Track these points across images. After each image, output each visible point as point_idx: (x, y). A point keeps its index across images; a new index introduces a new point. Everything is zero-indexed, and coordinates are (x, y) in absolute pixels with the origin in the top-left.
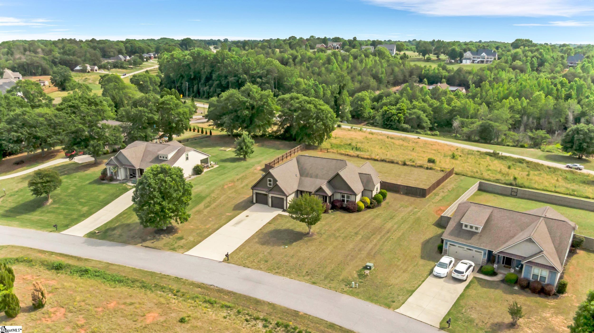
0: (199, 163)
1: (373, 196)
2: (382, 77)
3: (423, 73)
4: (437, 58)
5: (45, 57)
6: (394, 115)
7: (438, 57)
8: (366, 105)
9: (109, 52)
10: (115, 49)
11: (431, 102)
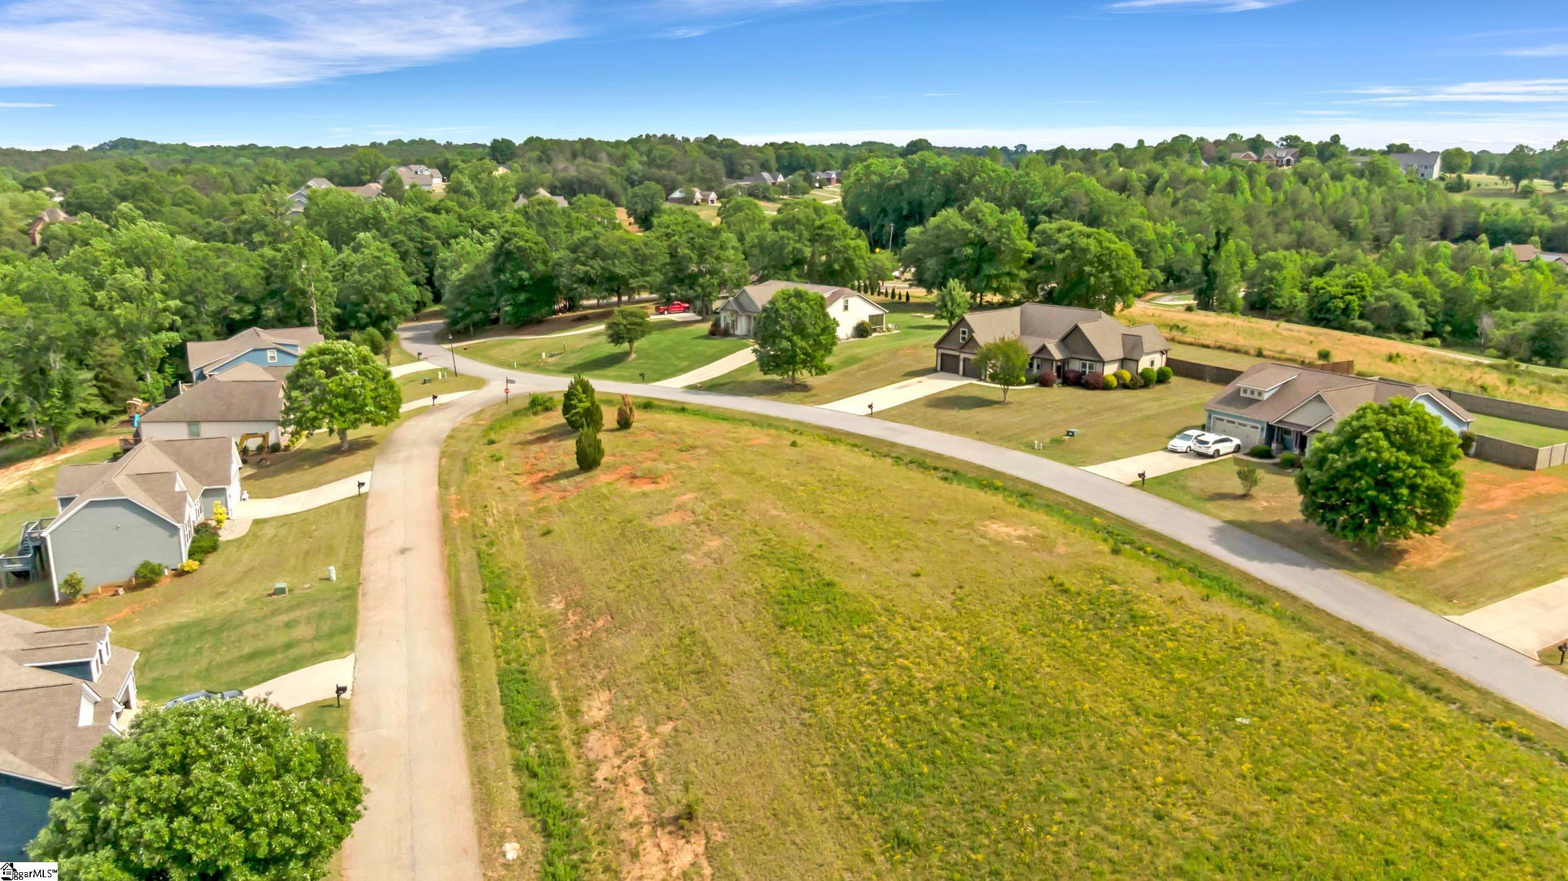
0: (867, 320)
1: (1140, 371)
2: (1357, 225)
3: (1481, 220)
4: (1553, 190)
5: (614, 168)
6: (1335, 297)
7: (1557, 186)
8: (1285, 278)
9: (743, 166)
10: (754, 158)
11: (1444, 276)
